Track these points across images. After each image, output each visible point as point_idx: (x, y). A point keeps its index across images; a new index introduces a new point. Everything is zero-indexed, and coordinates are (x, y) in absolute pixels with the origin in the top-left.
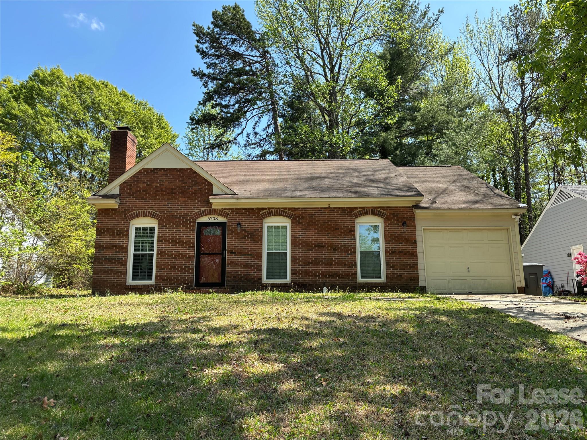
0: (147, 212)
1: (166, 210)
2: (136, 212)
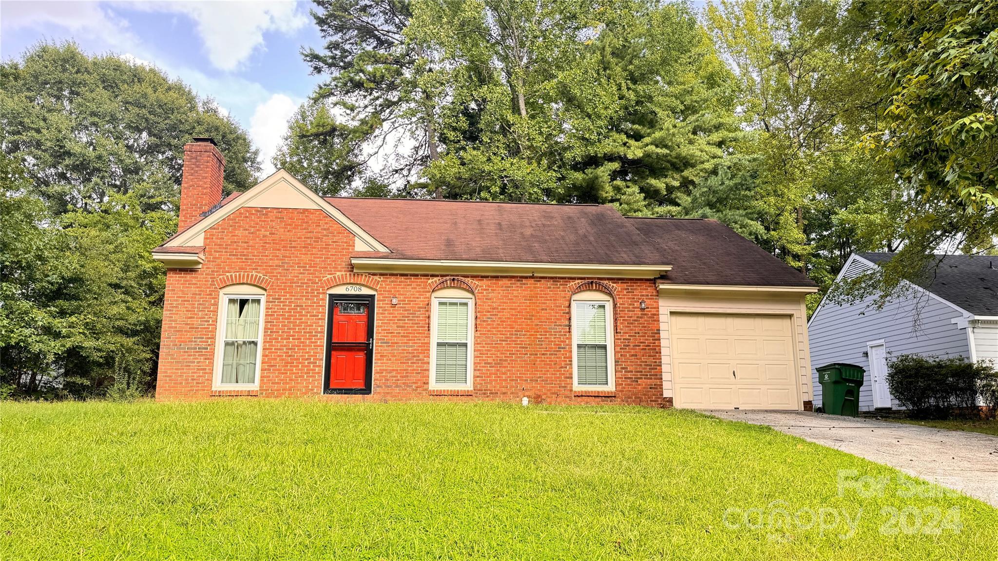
0: (248, 276)
1: (279, 273)
2: (231, 276)
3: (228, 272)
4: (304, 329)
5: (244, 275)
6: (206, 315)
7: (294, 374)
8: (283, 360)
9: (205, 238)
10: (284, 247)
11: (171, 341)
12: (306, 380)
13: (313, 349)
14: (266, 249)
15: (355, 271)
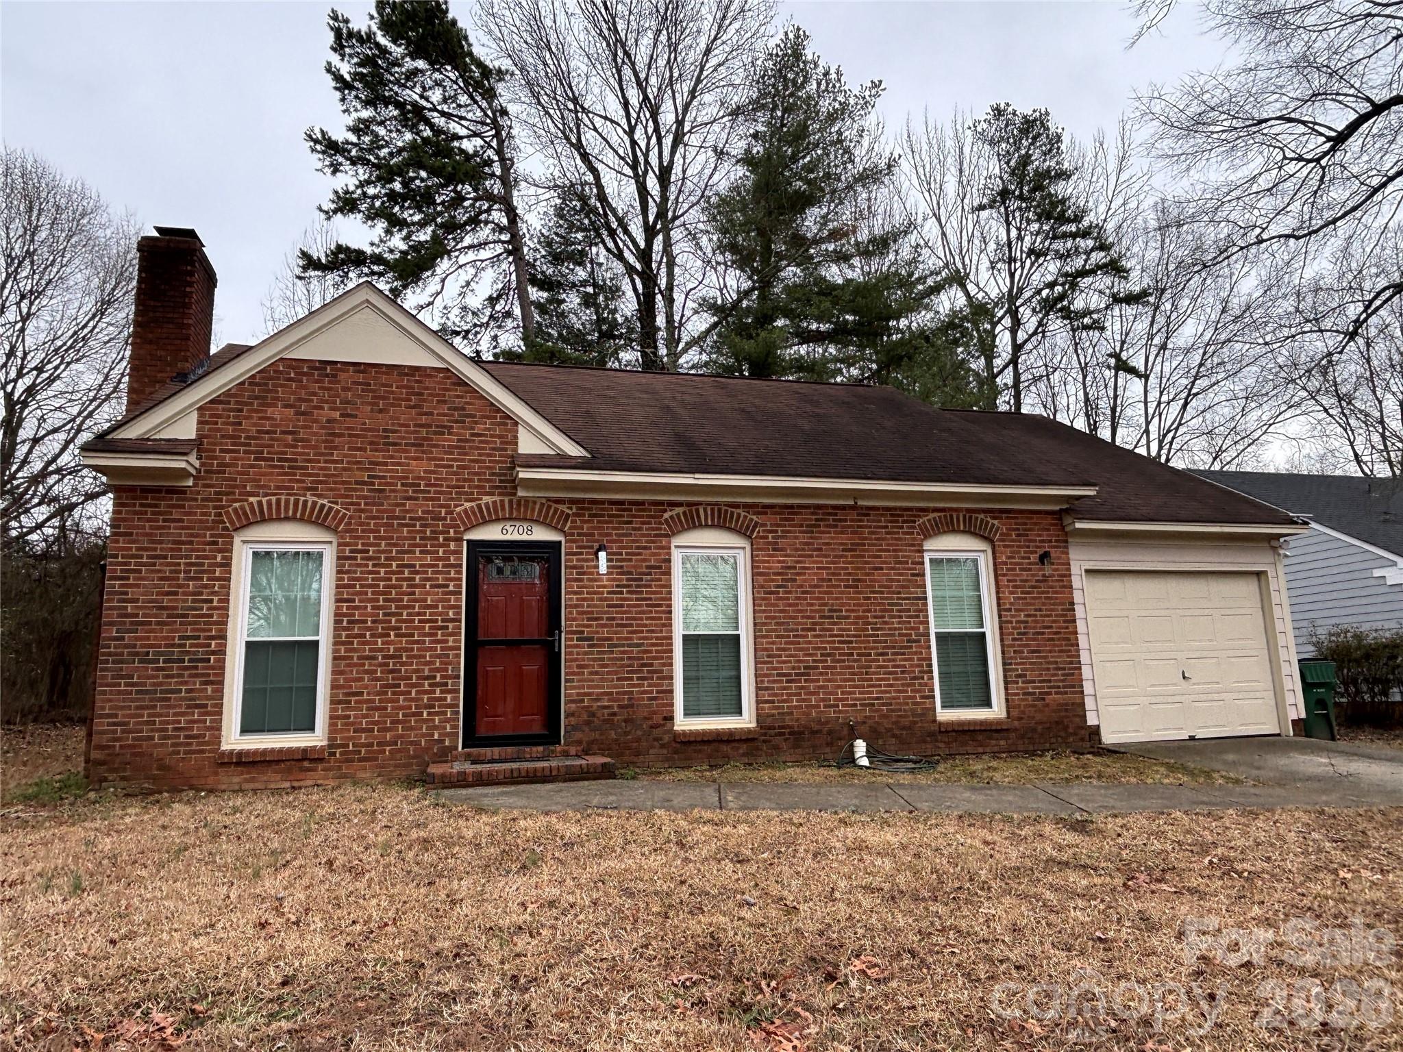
0: (296, 502)
1: (365, 497)
2: (260, 503)
3: (253, 495)
4: (419, 614)
5: (287, 502)
6: (206, 586)
7: (401, 708)
9: (199, 423)
10: (371, 443)
11: (126, 646)
12: (426, 721)
13: (438, 656)
14: (336, 448)
15: (521, 493)
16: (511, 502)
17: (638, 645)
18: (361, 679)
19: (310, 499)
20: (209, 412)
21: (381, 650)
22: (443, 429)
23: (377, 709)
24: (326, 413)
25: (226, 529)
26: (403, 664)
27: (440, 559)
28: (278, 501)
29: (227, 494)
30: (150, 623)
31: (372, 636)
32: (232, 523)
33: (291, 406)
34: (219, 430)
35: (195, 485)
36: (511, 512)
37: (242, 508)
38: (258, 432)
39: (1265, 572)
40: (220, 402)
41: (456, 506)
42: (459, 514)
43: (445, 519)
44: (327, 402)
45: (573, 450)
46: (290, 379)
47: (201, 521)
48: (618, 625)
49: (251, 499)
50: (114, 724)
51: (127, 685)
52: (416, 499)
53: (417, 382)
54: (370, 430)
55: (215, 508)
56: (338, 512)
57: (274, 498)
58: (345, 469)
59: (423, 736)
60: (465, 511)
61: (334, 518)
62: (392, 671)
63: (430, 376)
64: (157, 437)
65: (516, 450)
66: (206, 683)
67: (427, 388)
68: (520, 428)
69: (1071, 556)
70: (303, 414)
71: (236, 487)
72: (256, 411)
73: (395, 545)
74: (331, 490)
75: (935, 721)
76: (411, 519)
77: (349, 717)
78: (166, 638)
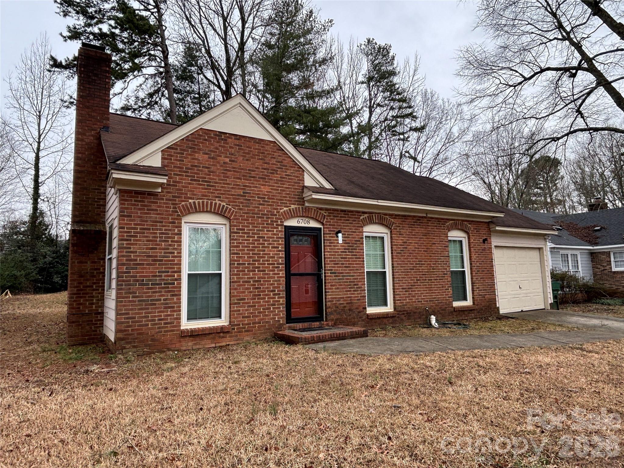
0: (211, 203)
1: (242, 203)
2: (194, 203)
3: (191, 198)
4: (267, 261)
5: (207, 203)
6: (170, 245)
7: (262, 306)
8: (251, 292)
9: (162, 158)
10: (244, 176)
11: (132, 277)
12: (272, 312)
13: (276, 281)
14: (228, 177)
15: (307, 204)
16: (302, 208)
17: (353, 276)
18: (244, 292)
19: (218, 202)
20: (167, 153)
21: (252, 278)
22: (274, 172)
23: (252, 306)
24: (223, 159)
25: (178, 215)
26: (262, 285)
27: (274, 234)
28: (203, 202)
29: (179, 197)
30: (143, 264)
31: (248, 271)
32: (181, 212)
33: (207, 154)
34: (172, 163)
35: (162, 192)
36: (303, 214)
37: (186, 205)
38: (192, 166)
39: (542, 248)
40: (173, 148)
41: (281, 209)
42: (282, 213)
43: (276, 215)
44: (223, 153)
45: (327, 185)
46: (206, 140)
47: (167, 211)
48: (345, 267)
49: (190, 201)
50: (128, 318)
51: (133, 297)
52: (264, 205)
53: (262, 147)
54: (242, 169)
55: (173, 204)
56: (230, 209)
57: (201, 201)
58: (232, 188)
59: (271, 319)
60: (284, 212)
61: (229, 212)
62: (257, 288)
63: (267, 145)
64: (141, 164)
65: (303, 183)
66: (173, 295)
67: (266, 151)
68: (305, 173)
69: (492, 240)
70: (213, 158)
71: (182, 194)
72: (190, 155)
73: (256, 227)
74: (227, 198)
75: (452, 307)
76: (262, 214)
77: (239, 311)
78: (152, 272)
